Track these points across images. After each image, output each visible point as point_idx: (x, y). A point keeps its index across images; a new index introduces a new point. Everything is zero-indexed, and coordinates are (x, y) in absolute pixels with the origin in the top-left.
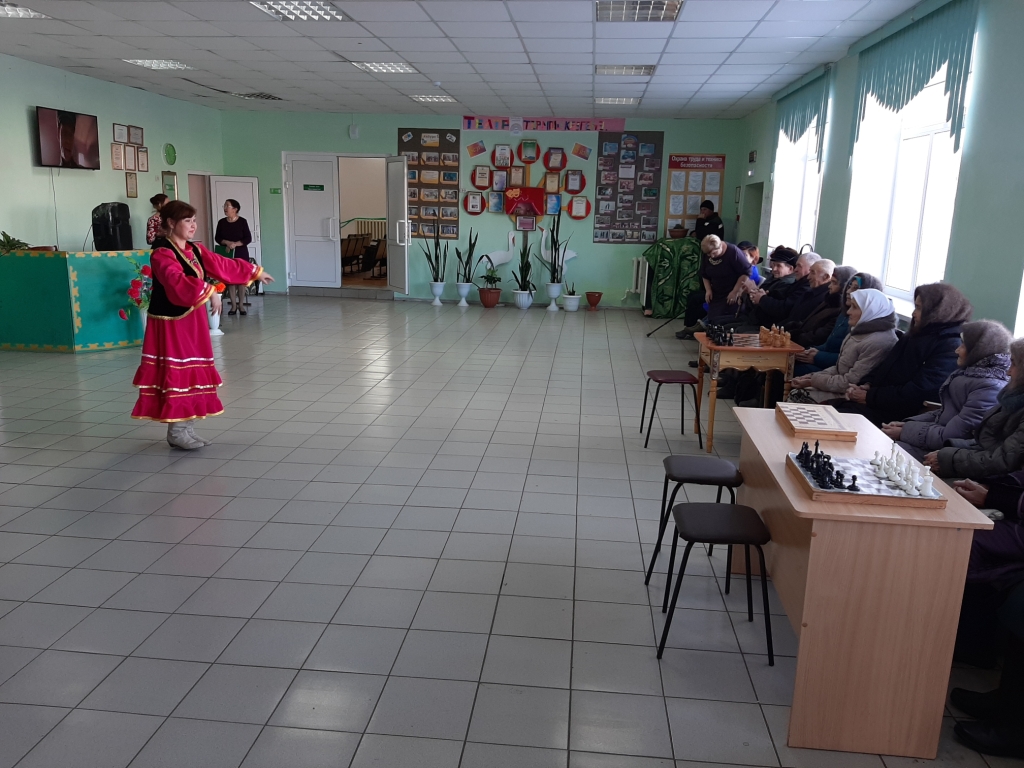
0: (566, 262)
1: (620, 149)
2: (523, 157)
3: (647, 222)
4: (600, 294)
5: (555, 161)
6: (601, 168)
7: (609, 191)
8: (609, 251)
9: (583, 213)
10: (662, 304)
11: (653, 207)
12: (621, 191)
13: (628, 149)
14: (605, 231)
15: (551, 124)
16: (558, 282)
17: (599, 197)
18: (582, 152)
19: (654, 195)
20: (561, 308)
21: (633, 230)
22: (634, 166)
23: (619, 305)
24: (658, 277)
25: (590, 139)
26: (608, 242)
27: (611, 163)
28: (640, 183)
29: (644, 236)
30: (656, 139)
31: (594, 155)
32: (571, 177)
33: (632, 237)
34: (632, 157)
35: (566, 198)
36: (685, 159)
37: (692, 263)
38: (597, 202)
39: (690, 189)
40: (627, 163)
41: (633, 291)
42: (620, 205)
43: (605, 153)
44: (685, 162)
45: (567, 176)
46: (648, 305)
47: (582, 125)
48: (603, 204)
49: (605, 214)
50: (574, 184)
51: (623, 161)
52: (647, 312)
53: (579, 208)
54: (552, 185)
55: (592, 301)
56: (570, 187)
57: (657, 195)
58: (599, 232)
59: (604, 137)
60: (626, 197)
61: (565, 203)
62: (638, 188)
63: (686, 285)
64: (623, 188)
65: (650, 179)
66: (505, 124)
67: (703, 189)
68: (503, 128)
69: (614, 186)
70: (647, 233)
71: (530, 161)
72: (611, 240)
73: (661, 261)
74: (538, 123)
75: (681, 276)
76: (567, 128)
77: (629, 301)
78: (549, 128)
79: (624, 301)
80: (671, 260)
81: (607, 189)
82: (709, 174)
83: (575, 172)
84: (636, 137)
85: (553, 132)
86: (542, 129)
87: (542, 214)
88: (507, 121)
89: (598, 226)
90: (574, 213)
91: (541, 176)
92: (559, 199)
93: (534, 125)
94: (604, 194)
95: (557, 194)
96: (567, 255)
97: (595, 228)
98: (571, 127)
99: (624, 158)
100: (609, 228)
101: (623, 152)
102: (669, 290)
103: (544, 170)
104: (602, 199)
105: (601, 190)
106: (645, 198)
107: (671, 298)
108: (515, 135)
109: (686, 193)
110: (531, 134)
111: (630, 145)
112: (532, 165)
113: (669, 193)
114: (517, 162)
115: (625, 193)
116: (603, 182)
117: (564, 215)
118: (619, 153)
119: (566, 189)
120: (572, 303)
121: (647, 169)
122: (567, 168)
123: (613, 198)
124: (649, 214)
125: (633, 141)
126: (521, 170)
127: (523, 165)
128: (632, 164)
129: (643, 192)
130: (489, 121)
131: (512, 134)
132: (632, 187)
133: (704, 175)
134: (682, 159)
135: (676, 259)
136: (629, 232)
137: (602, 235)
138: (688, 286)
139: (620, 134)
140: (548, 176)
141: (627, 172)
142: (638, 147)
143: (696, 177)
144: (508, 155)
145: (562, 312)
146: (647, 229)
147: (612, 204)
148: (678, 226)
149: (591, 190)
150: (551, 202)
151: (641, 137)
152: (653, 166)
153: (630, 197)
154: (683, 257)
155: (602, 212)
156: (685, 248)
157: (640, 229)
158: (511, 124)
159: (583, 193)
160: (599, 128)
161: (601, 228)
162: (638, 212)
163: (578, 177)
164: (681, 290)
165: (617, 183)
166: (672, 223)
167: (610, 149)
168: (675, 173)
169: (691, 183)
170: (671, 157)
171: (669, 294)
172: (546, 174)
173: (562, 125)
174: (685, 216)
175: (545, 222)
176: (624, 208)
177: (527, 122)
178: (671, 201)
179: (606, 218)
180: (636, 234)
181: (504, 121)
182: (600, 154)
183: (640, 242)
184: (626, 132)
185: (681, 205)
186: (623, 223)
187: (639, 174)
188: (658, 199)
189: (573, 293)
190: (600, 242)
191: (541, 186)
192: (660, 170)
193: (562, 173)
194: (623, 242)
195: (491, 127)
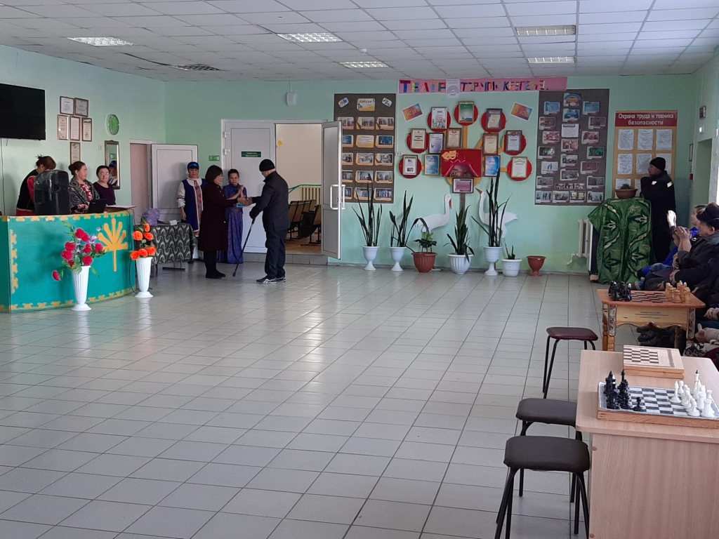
0: (506, 224)
1: (562, 107)
2: (460, 119)
3: (593, 182)
4: (543, 259)
5: (494, 122)
6: (542, 128)
7: (551, 151)
8: (552, 213)
9: (523, 174)
10: (610, 269)
11: (599, 167)
12: (565, 150)
13: (570, 108)
14: (548, 192)
15: (490, 85)
16: (497, 246)
17: (541, 157)
18: (522, 112)
19: (600, 154)
20: (500, 273)
21: (578, 191)
22: (577, 125)
23: (565, 270)
24: (604, 240)
25: (531, 99)
26: (551, 203)
27: (554, 122)
28: (584, 142)
29: (590, 197)
30: (601, 97)
31: (534, 115)
32: (510, 138)
33: (577, 199)
34: (576, 116)
35: (505, 159)
36: (634, 117)
37: (641, 226)
38: (539, 162)
39: (640, 148)
40: (570, 122)
41: (579, 255)
42: (563, 165)
43: (547, 113)
44: (632, 120)
45: (506, 137)
46: (594, 270)
47: (522, 85)
48: (545, 164)
49: (548, 175)
50: (514, 144)
51: (566, 120)
52: (593, 277)
53: (519, 169)
54: (491, 145)
55: (534, 266)
56: (510, 148)
57: (603, 154)
58: (542, 193)
59: (545, 96)
60: (569, 157)
61: (504, 165)
62: (582, 148)
63: (634, 248)
64: (567, 147)
65: (595, 138)
66: (442, 86)
67: (654, 147)
68: (439, 90)
69: (557, 146)
70: (594, 194)
71: (467, 123)
72: (554, 201)
73: (606, 223)
74: (476, 85)
75: (630, 239)
76: (506, 88)
77: (576, 265)
78: (487, 89)
79: (570, 266)
80: (617, 222)
81: (549, 149)
82: (659, 131)
83: (514, 133)
84: (580, 95)
85: (491, 92)
86: (480, 90)
87: (480, 176)
88: (444, 84)
89: (540, 187)
90: (514, 175)
91: (479, 137)
92: (498, 160)
93: (471, 86)
94: (546, 154)
95: (496, 156)
96: (507, 218)
97: (537, 189)
98: (510, 87)
99: (566, 117)
100: (552, 189)
101: (565, 111)
102: (617, 253)
103: (483, 131)
104: (544, 160)
105: (542, 150)
106: (590, 158)
107: (619, 262)
108: (452, 97)
109: (635, 151)
110: (468, 96)
111: (573, 104)
112: (469, 126)
113: (616, 152)
114: (454, 124)
115: (568, 153)
116: (545, 142)
117: (503, 176)
118: (561, 112)
119: (505, 150)
120: (512, 267)
121: (592, 127)
122: (506, 129)
123: (556, 158)
124: (595, 174)
125: (576, 99)
126: (458, 132)
127: (460, 126)
128: (575, 122)
129: (588, 151)
130: (426, 84)
131: (448, 95)
132: (576, 147)
133: (655, 132)
134: (629, 117)
135: (624, 221)
136: (574, 193)
137: (545, 196)
138: (638, 249)
139: (563, 93)
140: (486, 137)
141: (570, 131)
142: (581, 105)
143: (645, 134)
144: (445, 117)
145: (502, 277)
146: (594, 190)
147: (555, 164)
148: (626, 186)
149: (531, 151)
150: (489, 164)
151: (583, 95)
152: (598, 124)
153: (575, 157)
154: (631, 219)
155: (543, 172)
156: (632, 208)
157: (585, 190)
158: (448, 86)
159: (524, 153)
160: (539, 87)
161: (543, 189)
162: (583, 173)
163: (517, 138)
164: (630, 254)
165: (560, 143)
166: (619, 183)
167: (551, 109)
168: (622, 131)
169: (640, 140)
170: (617, 114)
171: (616, 257)
172: (484, 134)
173: (501, 86)
174: (634, 176)
175: (483, 184)
176: (567, 168)
177: (464, 84)
178: (619, 159)
179: (548, 179)
180: (581, 195)
181: (440, 84)
182: (541, 113)
183: (586, 204)
184: (568, 91)
185: (631, 165)
186: (567, 184)
187: (584, 132)
188: (604, 159)
189: (512, 257)
190: (542, 204)
191: (479, 148)
192: (606, 128)
193: (501, 134)
194: (568, 204)
195: (427, 90)
